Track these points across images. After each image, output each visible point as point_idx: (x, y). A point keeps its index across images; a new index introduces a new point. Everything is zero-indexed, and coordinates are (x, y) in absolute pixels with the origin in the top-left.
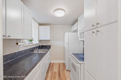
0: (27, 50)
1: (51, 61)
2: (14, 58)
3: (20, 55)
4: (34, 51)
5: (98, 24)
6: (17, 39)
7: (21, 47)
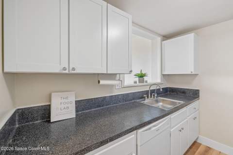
0: (128, 94)
1: (200, 136)
2: (103, 106)
3: (114, 104)
4: (146, 99)
6: (98, 74)
7: (117, 88)
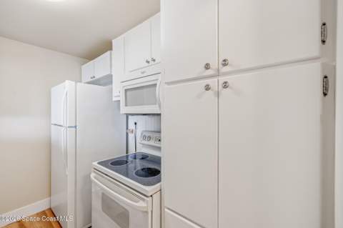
5: (225, 63)
